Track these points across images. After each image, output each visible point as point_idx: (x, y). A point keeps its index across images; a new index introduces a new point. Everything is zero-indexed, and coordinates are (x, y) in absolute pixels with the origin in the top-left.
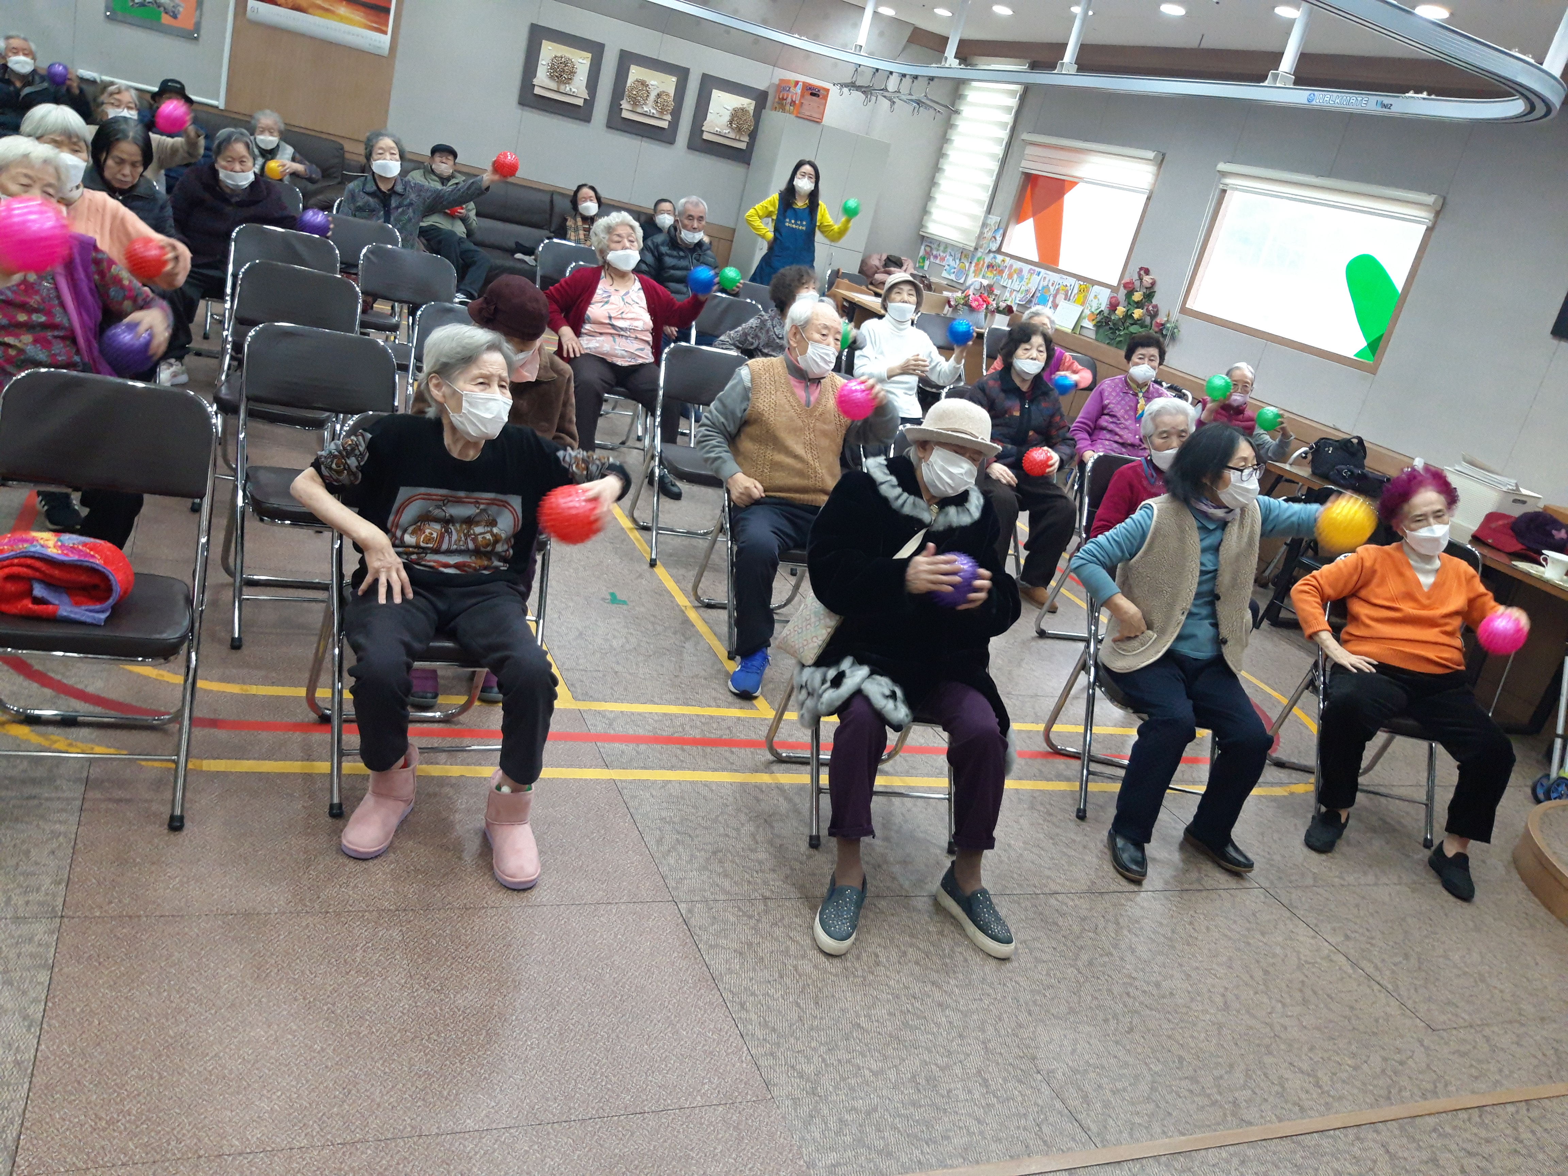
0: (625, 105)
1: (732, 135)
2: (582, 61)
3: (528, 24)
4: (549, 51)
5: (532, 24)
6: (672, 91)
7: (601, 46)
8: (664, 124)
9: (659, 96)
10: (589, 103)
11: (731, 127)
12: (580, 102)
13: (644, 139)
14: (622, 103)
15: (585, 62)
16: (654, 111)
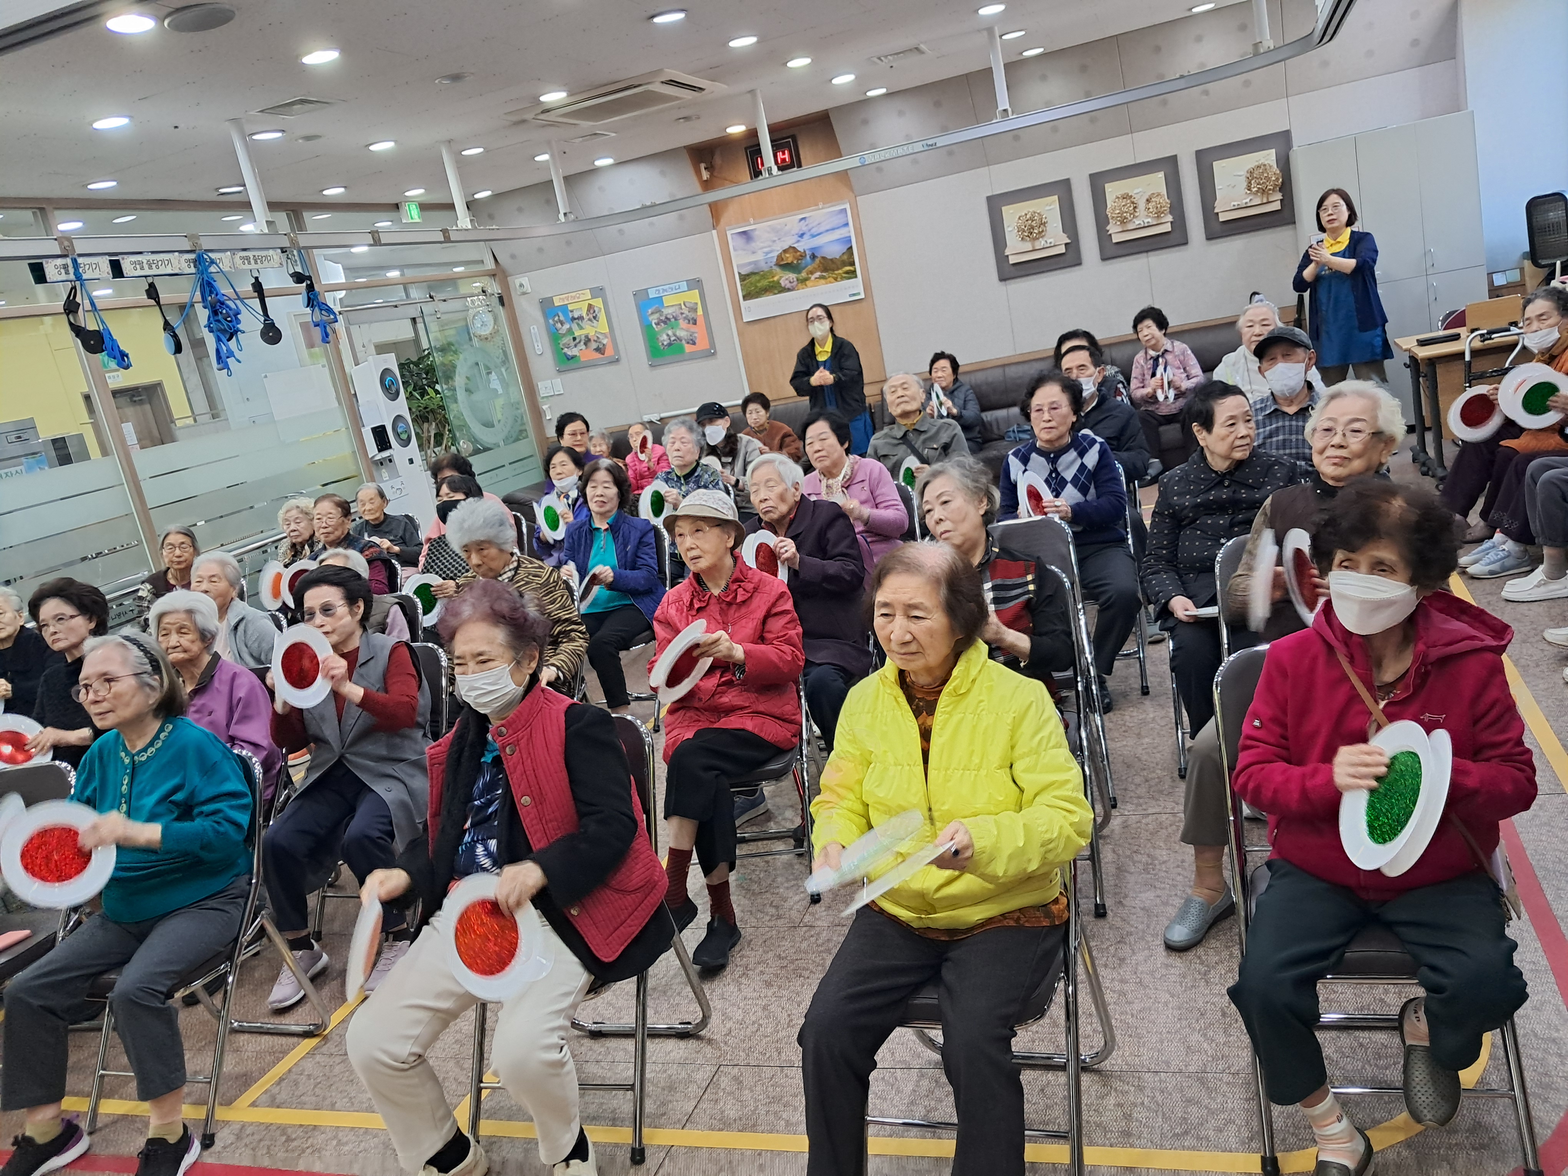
0: (1113, 228)
1: (1257, 201)
2: (1049, 208)
3: (984, 199)
4: (1012, 215)
5: (988, 198)
6: (1162, 189)
7: (1067, 182)
8: (1167, 228)
9: (1148, 201)
10: (1073, 245)
11: (1252, 193)
12: (1062, 250)
13: (1150, 254)
14: (1108, 228)
15: (1052, 206)
16: (1148, 220)
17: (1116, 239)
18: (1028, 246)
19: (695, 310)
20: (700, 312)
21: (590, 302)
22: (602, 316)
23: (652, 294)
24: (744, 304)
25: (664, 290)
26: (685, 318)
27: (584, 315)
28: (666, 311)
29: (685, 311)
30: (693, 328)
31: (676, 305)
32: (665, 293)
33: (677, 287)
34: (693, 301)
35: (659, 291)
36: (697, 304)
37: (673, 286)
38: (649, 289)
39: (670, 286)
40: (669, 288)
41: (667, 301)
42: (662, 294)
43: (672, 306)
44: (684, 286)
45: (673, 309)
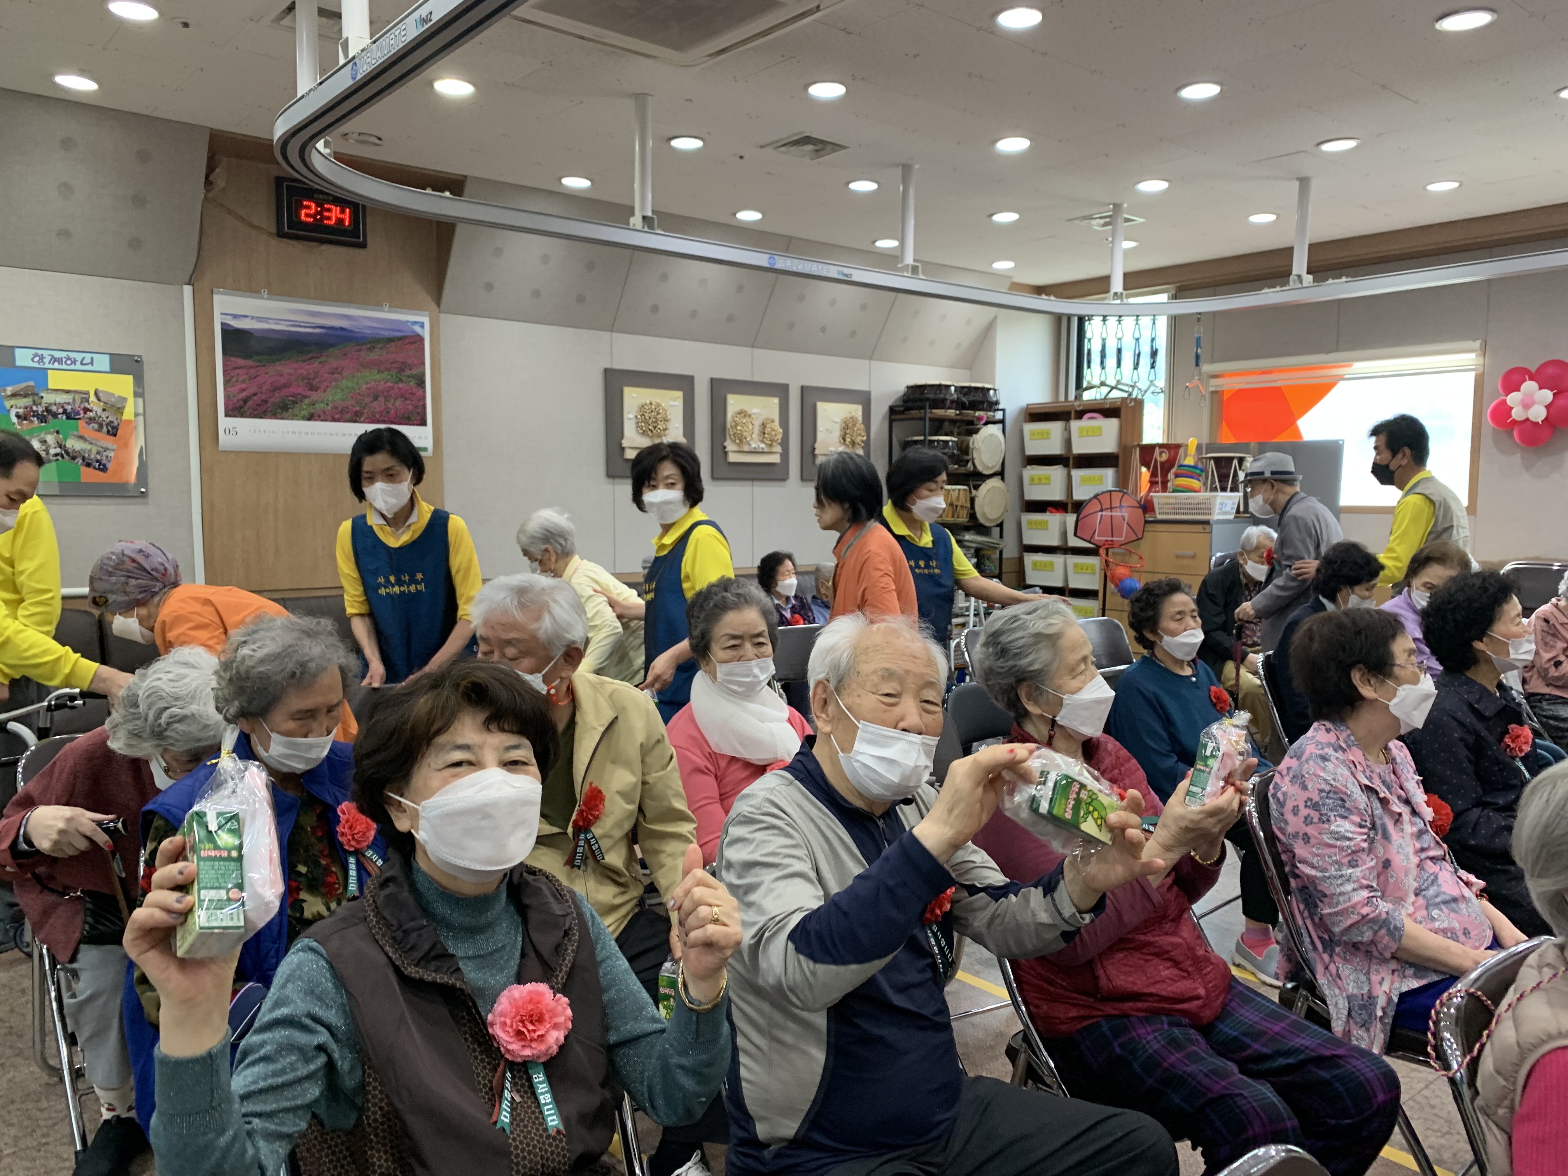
0: (730, 446)
2: (672, 402)
3: (601, 371)
4: (633, 398)
5: (606, 371)
6: (776, 415)
7: (691, 379)
8: (776, 459)
11: (845, 443)
13: (755, 483)
14: (726, 444)
15: (676, 403)
16: (762, 445)
19: (120, 410)
20: (129, 415)
23: (23, 358)
24: (224, 422)
25: (54, 360)
26: (91, 420)
28: (48, 398)
29: (96, 407)
30: (107, 442)
31: (75, 392)
32: (56, 365)
33: (86, 361)
34: (118, 393)
35: (42, 358)
36: (125, 400)
37: (78, 356)
38: (13, 348)
39: (72, 355)
40: (68, 358)
41: (56, 379)
42: (47, 366)
43: (68, 392)
44: (103, 362)
45: (67, 398)
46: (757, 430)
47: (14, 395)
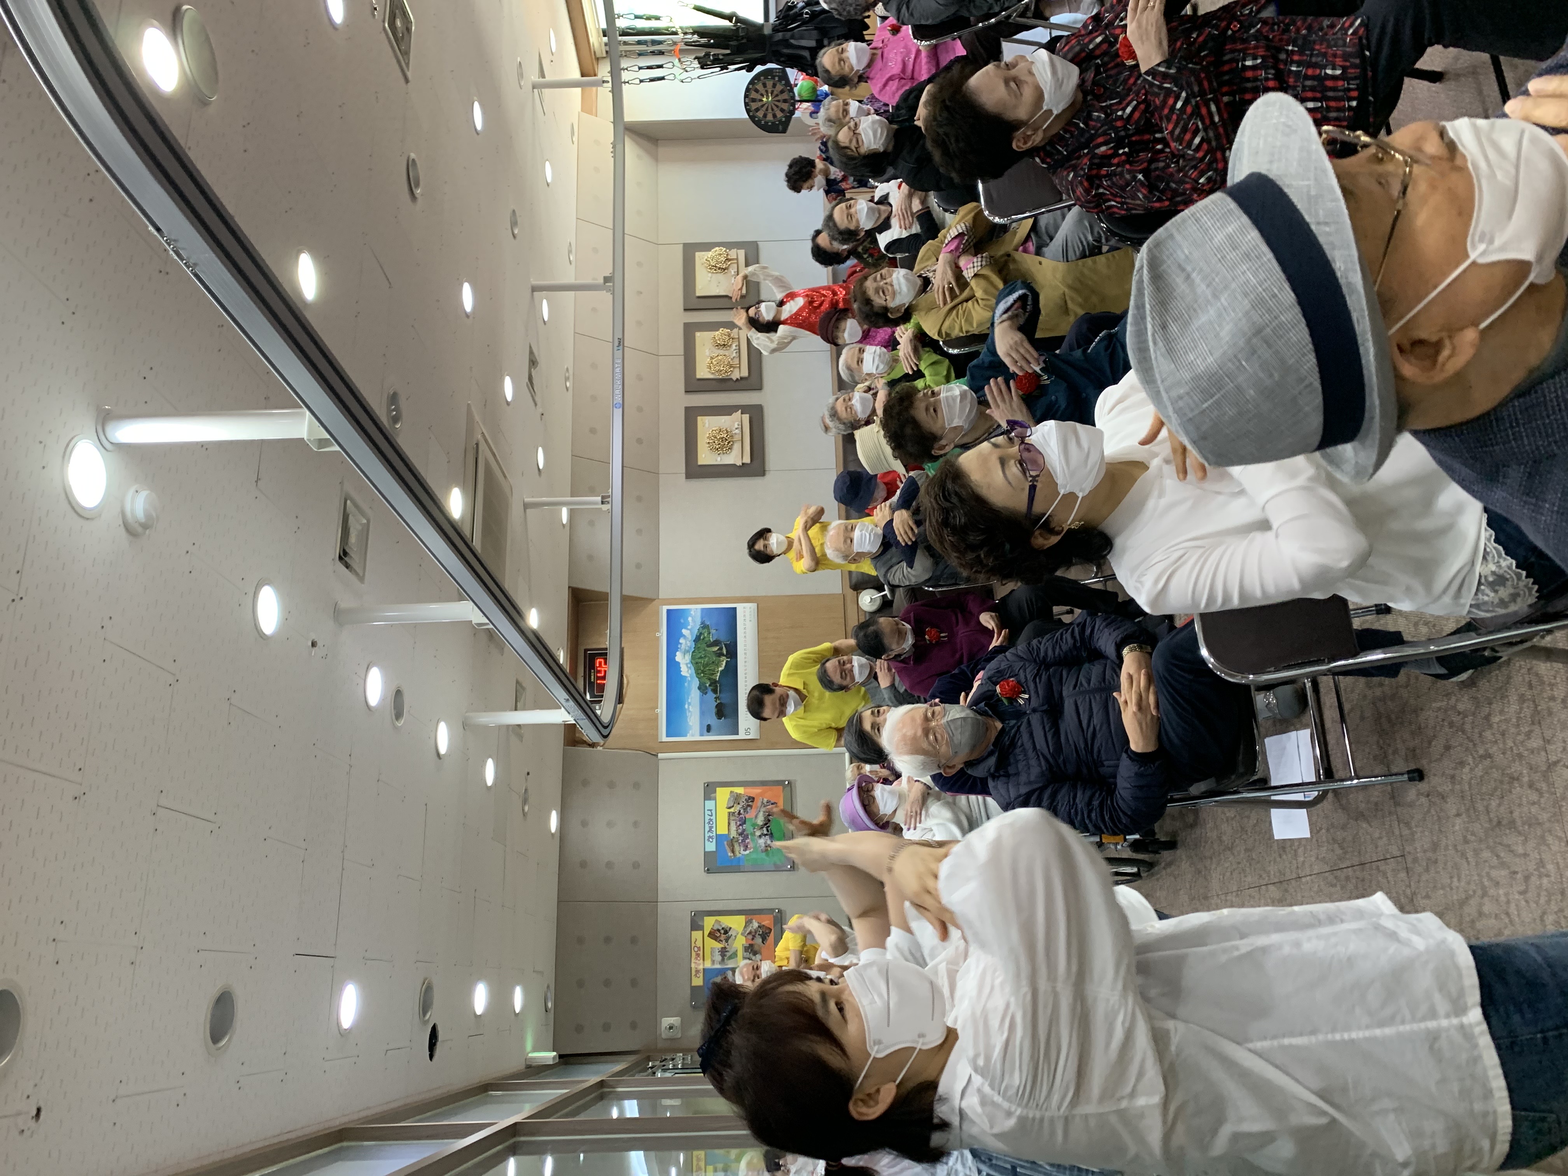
0: (736, 375)
2: (707, 426)
3: (687, 481)
4: (706, 457)
5: (687, 478)
6: (709, 335)
7: (688, 409)
9: (718, 345)
10: (744, 409)
12: (746, 417)
14: (735, 379)
15: (707, 421)
16: (734, 347)
17: (745, 373)
18: (737, 447)
19: (738, 795)
20: (740, 790)
21: (707, 933)
22: (727, 921)
23: (711, 847)
24: (742, 735)
25: (710, 831)
26: (745, 810)
27: (719, 946)
28: (734, 834)
29: (737, 808)
30: (758, 802)
31: (729, 819)
32: (714, 829)
33: (709, 813)
34: (728, 796)
35: (710, 837)
36: (731, 792)
37: (707, 818)
38: (705, 852)
39: (707, 821)
40: (709, 823)
41: (722, 829)
42: (714, 834)
43: (729, 824)
44: (710, 804)
45: (733, 824)
46: (721, 352)
47: (733, 851)
